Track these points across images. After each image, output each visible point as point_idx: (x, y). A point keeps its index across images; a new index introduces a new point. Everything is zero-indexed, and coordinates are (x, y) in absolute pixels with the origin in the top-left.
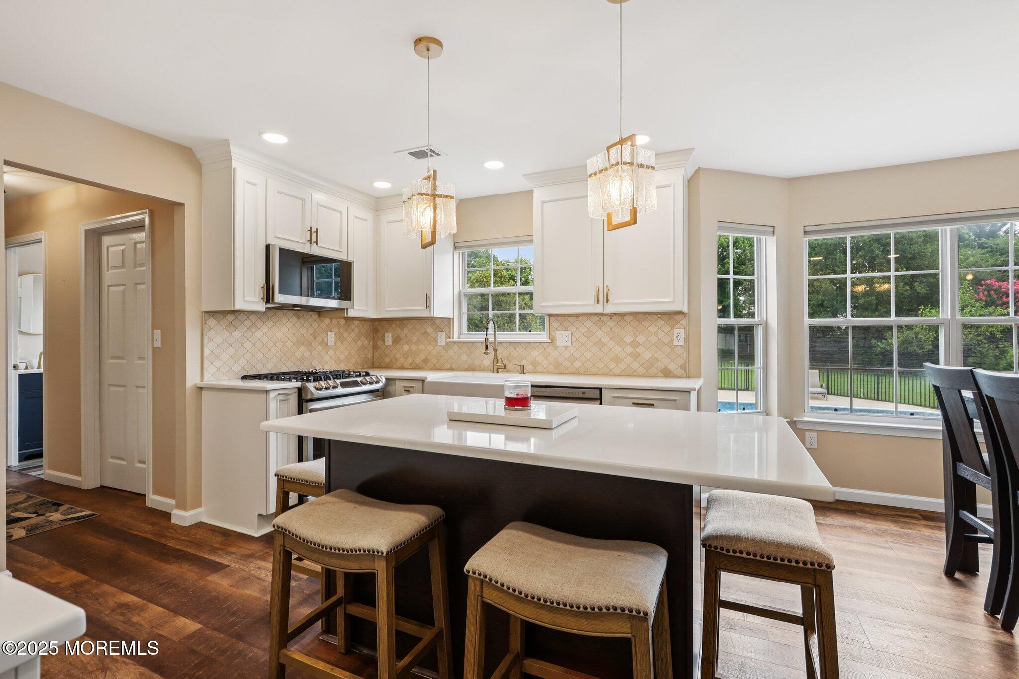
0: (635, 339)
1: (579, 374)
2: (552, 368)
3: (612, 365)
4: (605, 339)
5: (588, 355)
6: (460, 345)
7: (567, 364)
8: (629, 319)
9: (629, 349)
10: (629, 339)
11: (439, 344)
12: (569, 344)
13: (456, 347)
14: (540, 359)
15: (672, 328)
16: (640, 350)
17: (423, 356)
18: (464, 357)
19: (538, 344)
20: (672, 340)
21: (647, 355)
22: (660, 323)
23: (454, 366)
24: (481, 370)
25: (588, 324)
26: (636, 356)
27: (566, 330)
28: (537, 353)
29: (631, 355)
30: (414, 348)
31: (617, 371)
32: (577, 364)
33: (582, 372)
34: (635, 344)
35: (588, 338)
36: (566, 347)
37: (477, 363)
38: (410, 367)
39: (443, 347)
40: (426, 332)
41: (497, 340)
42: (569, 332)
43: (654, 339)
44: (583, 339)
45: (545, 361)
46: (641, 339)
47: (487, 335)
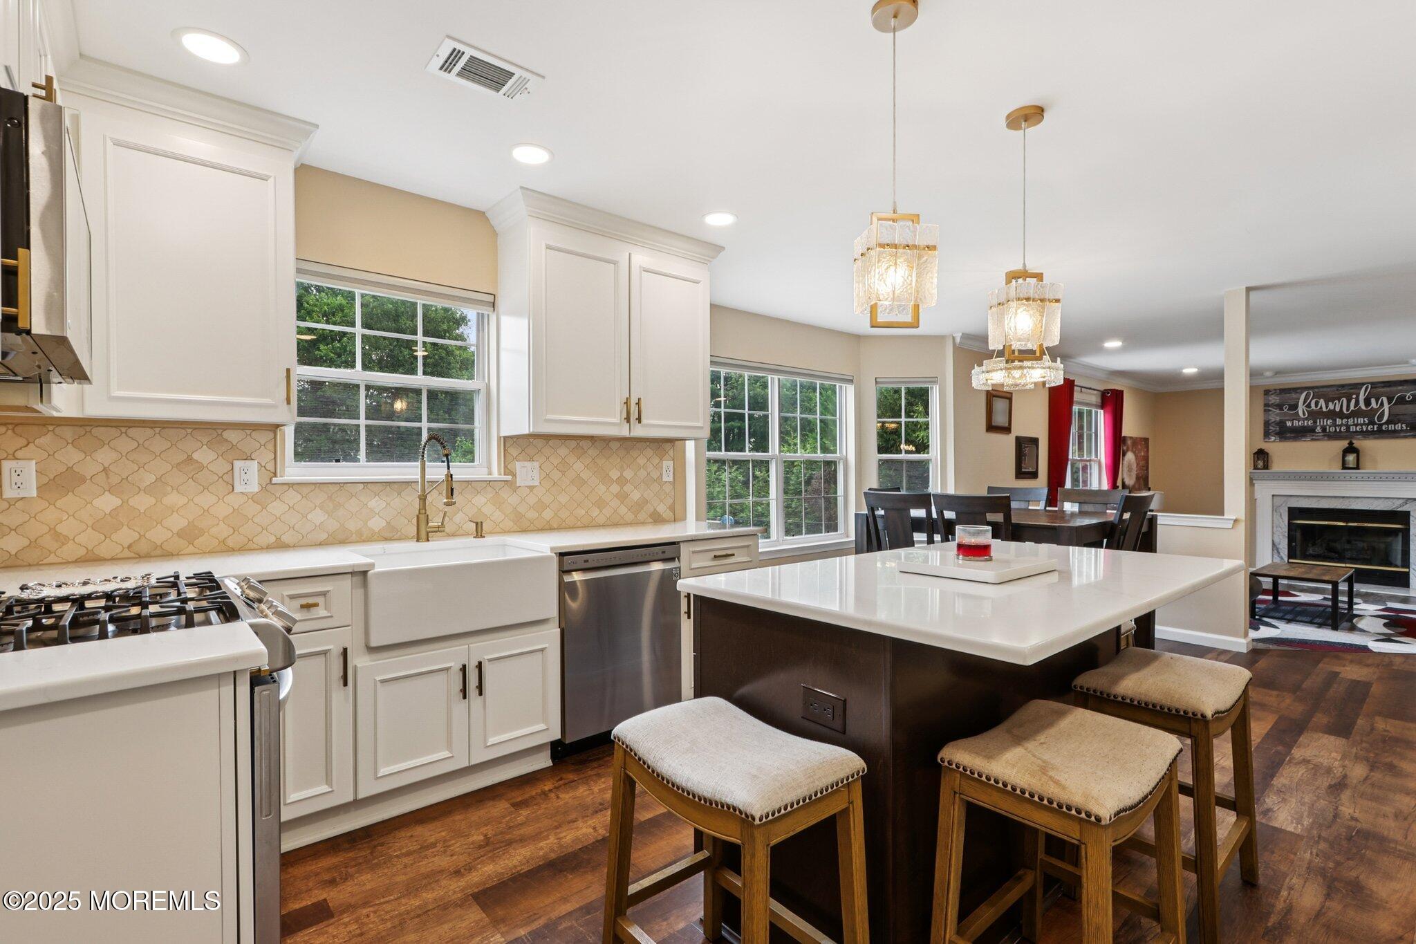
0: (622, 475)
1: (550, 529)
2: (509, 524)
3: (595, 512)
4: (585, 475)
5: (563, 499)
6: (305, 490)
7: (532, 515)
8: (615, 445)
9: (615, 488)
10: (615, 474)
11: (238, 488)
12: (536, 483)
13: (292, 497)
14: (488, 509)
15: (661, 459)
16: (628, 488)
17: (178, 522)
18: (318, 517)
19: (484, 484)
20: (661, 474)
21: (636, 496)
22: (649, 452)
23: (286, 538)
24: (364, 541)
25: (563, 451)
26: (622, 497)
27: (531, 460)
28: (483, 500)
29: (617, 496)
30: (142, 502)
31: (601, 520)
32: (547, 515)
33: (555, 526)
34: (622, 481)
35: (563, 473)
36: (531, 488)
37: (352, 525)
38: (127, 553)
39: (253, 498)
40: (189, 459)
41: (426, 477)
42: (536, 464)
43: (642, 473)
44: (556, 475)
45: (498, 513)
46: (628, 474)
47: (449, 468)
